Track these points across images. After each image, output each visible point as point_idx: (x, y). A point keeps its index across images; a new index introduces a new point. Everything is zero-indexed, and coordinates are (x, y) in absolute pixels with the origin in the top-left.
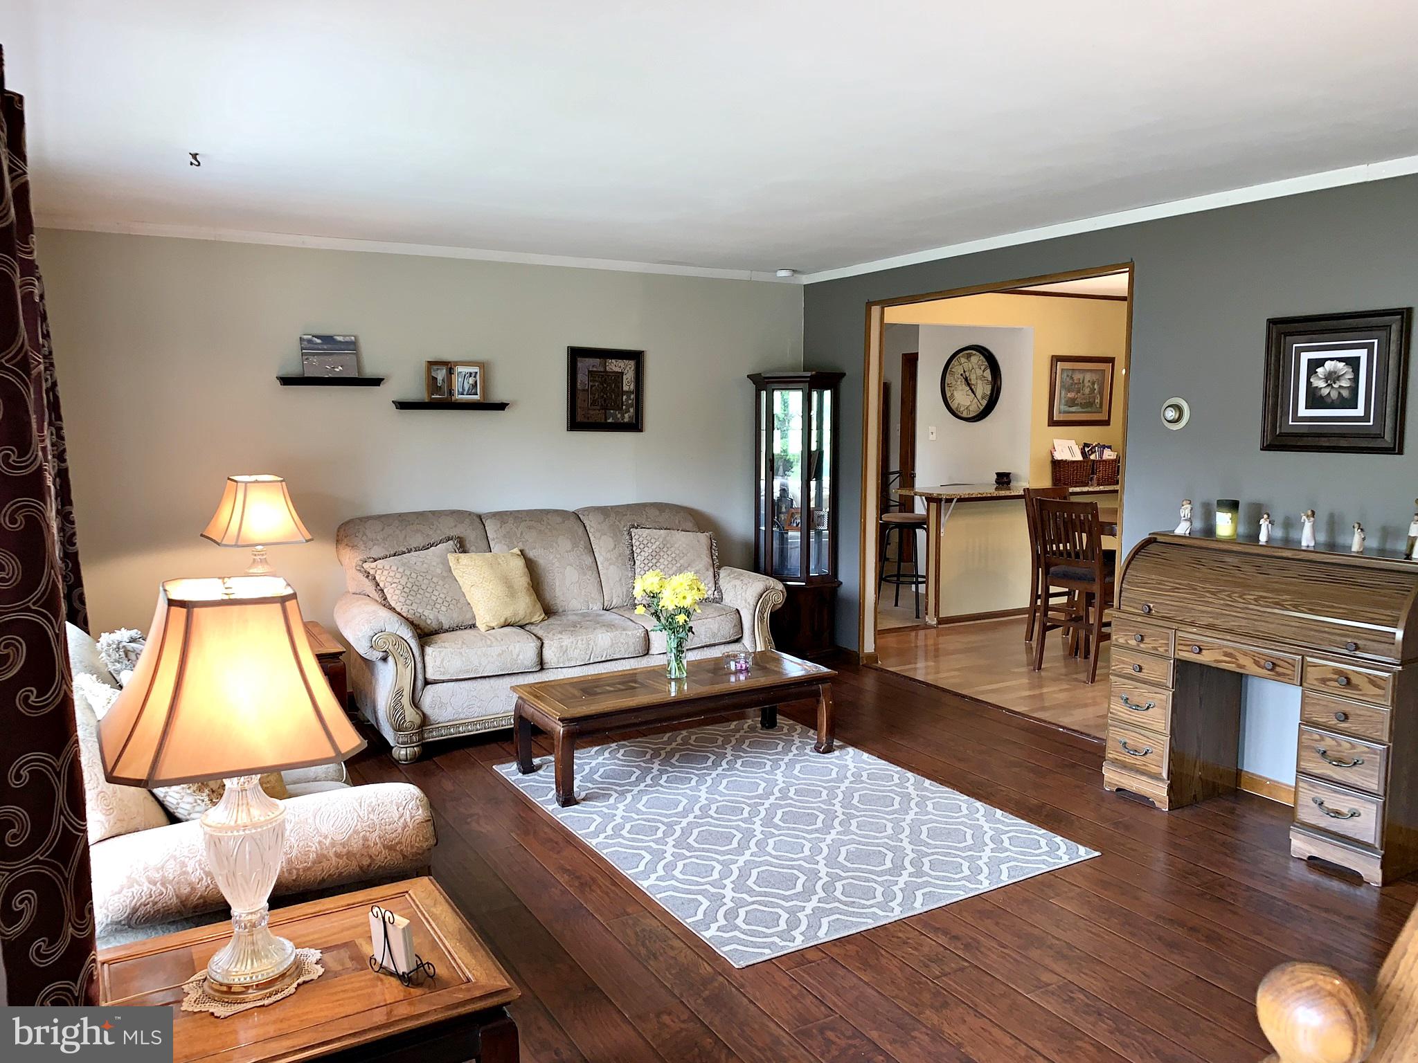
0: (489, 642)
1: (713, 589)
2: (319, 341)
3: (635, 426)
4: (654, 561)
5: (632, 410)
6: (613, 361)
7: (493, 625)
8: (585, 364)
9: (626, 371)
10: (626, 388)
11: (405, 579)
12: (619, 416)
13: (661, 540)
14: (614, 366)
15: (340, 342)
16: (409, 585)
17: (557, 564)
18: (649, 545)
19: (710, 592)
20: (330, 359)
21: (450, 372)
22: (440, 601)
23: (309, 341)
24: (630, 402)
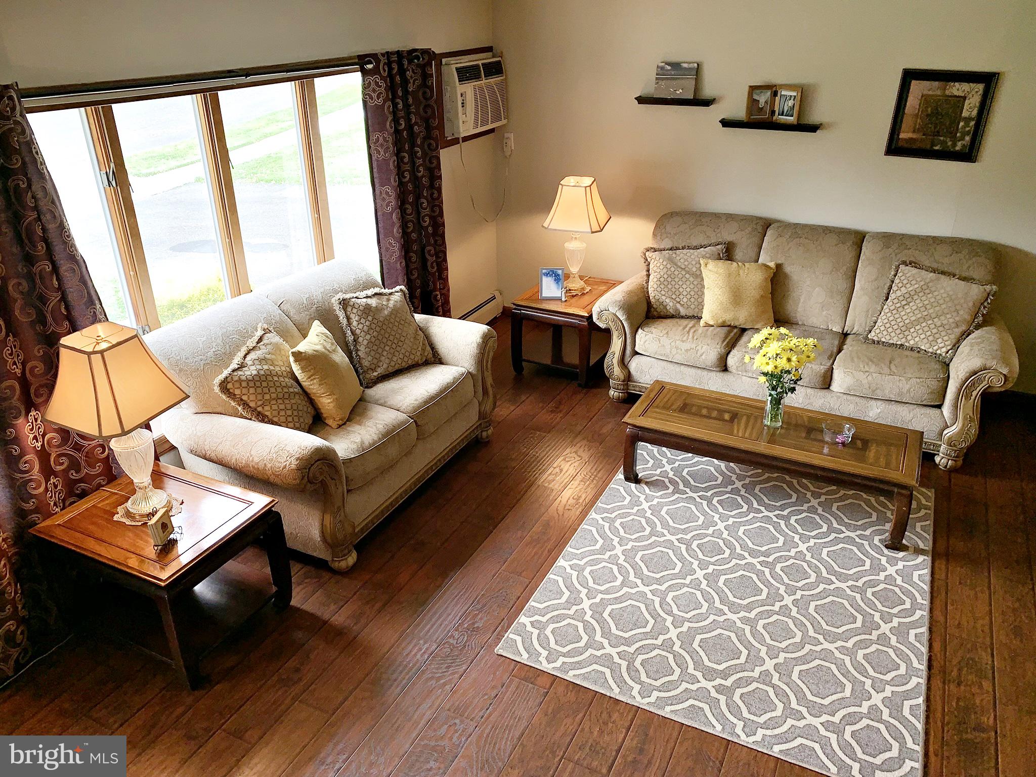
0: (685, 339)
1: (949, 348)
2: (669, 68)
3: (969, 155)
4: (904, 303)
5: (968, 138)
6: (956, 84)
7: (711, 323)
8: (917, 88)
9: (970, 95)
10: (965, 114)
11: (665, 270)
12: (950, 143)
13: (922, 283)
14: (957, 89)
15: (685, 68)
16: (666, 276)
17: (808, 283)
18: (908, 286)
19: (944, 350)
20: (674, 82)
21: (775, 94)
22: (685, 293)
23: (662, 68)
24: (968, 129)
